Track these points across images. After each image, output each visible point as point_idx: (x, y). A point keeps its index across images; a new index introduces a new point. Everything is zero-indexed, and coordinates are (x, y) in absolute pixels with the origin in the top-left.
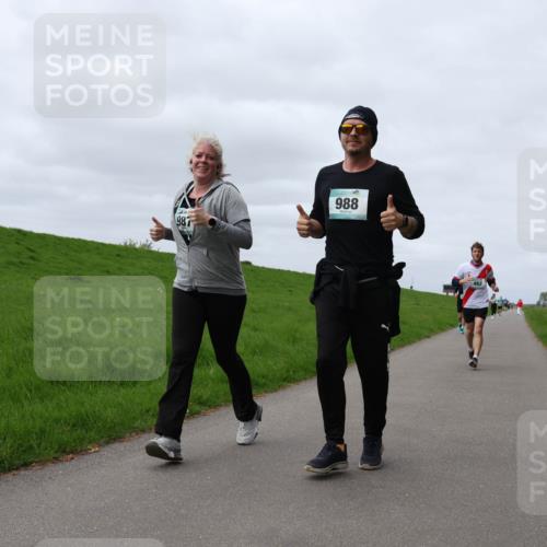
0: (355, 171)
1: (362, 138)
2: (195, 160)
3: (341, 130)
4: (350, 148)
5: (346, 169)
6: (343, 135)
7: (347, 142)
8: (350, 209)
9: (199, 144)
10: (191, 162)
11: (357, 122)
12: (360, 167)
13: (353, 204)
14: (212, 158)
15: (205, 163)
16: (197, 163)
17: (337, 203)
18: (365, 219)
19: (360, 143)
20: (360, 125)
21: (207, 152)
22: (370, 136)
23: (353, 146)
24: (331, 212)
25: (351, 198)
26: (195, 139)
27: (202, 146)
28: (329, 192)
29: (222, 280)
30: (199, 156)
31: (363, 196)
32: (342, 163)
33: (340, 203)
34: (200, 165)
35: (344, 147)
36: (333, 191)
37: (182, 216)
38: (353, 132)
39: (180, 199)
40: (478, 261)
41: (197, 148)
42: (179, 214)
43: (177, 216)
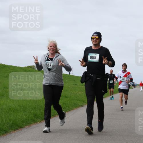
0: (96, 49)
1: (97, 40)
3: (92, 38)
5: (93, 48)
6: (92, 40)
7: (93, 41)
8: (94, 59)
14: (55, 47)
15: (53, 49)
18: (98, 62)
19: (97, 42)
20: (97, 37)
21: (53, 46)
22: (99, 40)
23: (95, 43)
29: (58, 81)
30: (51, 47)
35: (92, 43)
36: (89, 54)
37: (48, 63)
38: (95, 39)
39: (46, 58)
40: (125, 71)
41: (50, 44)
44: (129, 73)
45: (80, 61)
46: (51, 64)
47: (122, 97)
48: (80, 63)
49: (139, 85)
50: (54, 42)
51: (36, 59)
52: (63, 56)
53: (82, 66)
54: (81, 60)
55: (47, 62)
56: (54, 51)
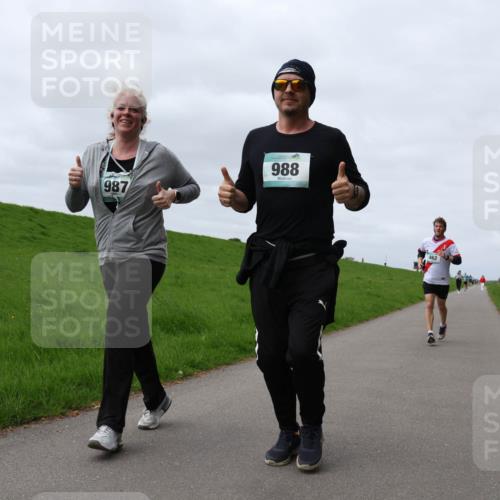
0: (292, 133)
2: (117, 113)
4: (285, 107)
5: (282, 130)
6: (277, 93)
7: (282, 100)
10: (112, 116)
11: (292, 77)
12: (299, 129)
13: (292, 170)
15: (128, 116)
16: (119, 117)
17: (273, 169)
18: (307, 186)
19: (296, 101)
20: (296, 80)
21: (130, 103)
22: (307, 93)
23: (289, 104)
24: (265, 180)
25: (290, 164)
28: (263, 156)
30: (121, 109)
31: (304, 160)
32: (275, 124)
33: (277, 169)
34: (123, 118)
35: (278, 106)
36: (268, 156)
37: (112, 180)
38: (288, 89)
39: (104, 160)
41: (118, 100)
42: (109, 177)
43: (104, 180)
46: (126, 183)
55: (110, 177)
56: (134, 124)
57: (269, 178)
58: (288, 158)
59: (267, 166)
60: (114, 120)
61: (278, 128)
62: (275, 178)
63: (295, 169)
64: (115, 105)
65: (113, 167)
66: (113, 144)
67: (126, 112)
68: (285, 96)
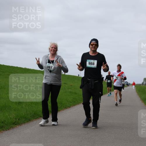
1: (96, 47)
2: (51, 49)
4: (93, 49)
6: (91, 46)
7: (92, 48)
9: (52, 44)
10: (50, 49)
11: (95, 43)
12: (94, 54)
13: (92, 64)
14: (55, 49)
15: (54, 50)
16: (52, 50)
18: (96, 68)
25: (93, 62)
26: (51, 43)
27: (53, 45)
30: (52, 48)
31: (96, 62)
33: (90, 63)
36: (88, 60)
39: (47, 60)
40: (119, 71)
41: (51, 46)
42: (48, 64)
43: (47, 65)
44: (123, 73)
45: (77, 65)
46: (52, 66)
47: (116, 94)
48: (78, 66)
49: (131, 84)
50: (55, 44)
51: (38, 60)
52: (62, 58)
53: (79, 69)
54: (79, 64)
56: (55, 52)
57: (88, 65)
58: (92, 61)
59: (87, 63)
60: (50, 50)
61: (90, 53)
62: (89, 65)
63: (94, 64)
64: (50, 47)
65: (49, 62)
66: (49, 55)
67: (53, 49)
68: (93, 47)
